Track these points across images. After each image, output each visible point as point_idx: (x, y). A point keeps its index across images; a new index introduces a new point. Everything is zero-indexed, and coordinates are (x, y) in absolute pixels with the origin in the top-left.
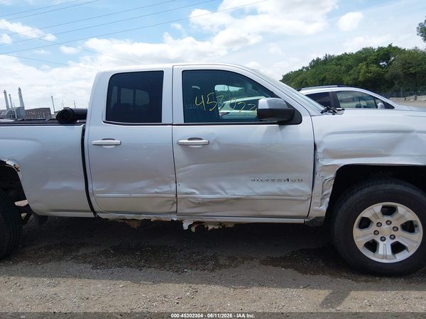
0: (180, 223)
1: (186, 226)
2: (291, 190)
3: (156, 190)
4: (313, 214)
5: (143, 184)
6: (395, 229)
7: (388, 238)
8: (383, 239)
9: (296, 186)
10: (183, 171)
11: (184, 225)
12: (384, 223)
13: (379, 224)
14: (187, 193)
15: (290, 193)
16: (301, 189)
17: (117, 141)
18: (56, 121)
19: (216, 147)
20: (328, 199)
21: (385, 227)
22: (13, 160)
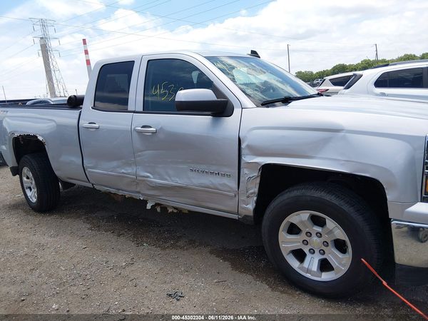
0: (145, 202)
1: (149, 206)
2: (220, 185)
3: (123, 171)
4: (243, 212)
5: (115, 163)
6: (326, 244)
7: (317, 251)
8: (312, 251)
9: (225, 181)
10: (139, 156)
11: (148, 205)
12: (314, 235)
13: (308, 234)
14: (144, 177)
15: (220, 187)
16: (228, 184)
17: (96, 125)
18: (67, 106)
19: (161, 136)
20: (255, 198)
21: (315, 238)
22: (42, 136)
